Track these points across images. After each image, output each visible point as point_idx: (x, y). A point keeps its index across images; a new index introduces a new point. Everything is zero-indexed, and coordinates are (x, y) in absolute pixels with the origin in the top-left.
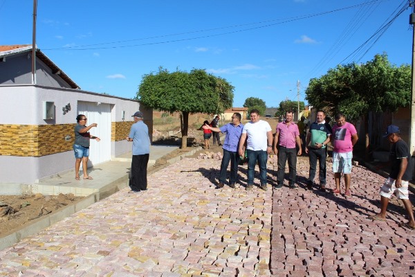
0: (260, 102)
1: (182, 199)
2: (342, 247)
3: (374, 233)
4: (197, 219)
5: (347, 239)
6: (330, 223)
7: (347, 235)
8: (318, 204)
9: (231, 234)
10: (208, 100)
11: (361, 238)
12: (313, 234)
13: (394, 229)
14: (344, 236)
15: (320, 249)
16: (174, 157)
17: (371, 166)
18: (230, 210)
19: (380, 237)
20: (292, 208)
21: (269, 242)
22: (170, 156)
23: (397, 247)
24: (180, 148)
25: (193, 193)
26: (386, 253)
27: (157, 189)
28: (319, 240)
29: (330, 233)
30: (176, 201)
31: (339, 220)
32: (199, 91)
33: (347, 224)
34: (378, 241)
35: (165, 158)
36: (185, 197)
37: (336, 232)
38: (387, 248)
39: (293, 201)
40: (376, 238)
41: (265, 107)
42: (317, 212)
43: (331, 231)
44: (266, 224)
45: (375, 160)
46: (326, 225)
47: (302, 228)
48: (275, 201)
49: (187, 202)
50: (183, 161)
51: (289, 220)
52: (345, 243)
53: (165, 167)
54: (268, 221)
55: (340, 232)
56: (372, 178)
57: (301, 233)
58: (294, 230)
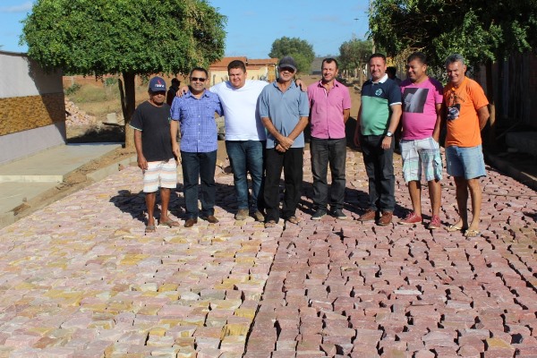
0: (301, 47)
1: (92, 255)
2: (397, 339)
3: (472, 305)
4: (106, 297)
5: (411, 322)
6: (385, 287)
7: (414, 311)
8: (370, 247)
9: (167, 327)
11: (443, 318)
12: (344, 314)
13: (514, 292)
14: (408, 314)
15: (347, 346)
16: (105, 165)
17: (501, 163)
18: (184, 271)
19: (482, 313)
20: (314, 259)
21: (244, 339)
22: (97, 164)
23: (512, 332)
24: (124, 146)
25: (118, 242)
26: (486, 347)
27: (47, 238)
28: (351, 326)
29: (378, 310)
30: (76, 261)
31: (406, 279)
32: (149, 28)
33: (419, 288)
34: (477, 320)
35: (84, 170)
36: (101, 250)
37: (392, 308)
38: (491, 335)
39: (319, 245)
40: (473, 313)
41: (313, 55)
42: (363, 267)
43: (381, 305)
44: (248, 298)
45: (510, 150)
46: (376, 292)
47: (321, 302)
48: (284, 244)
49: (100, 261)
50: (124, 173)
51: (301, 286)
52: (405, 329)
53: (82, 188)
54: (254, 291)
55: (401, 307)
56: (496, 186)
57: (319, 314)
58: (305, 309)
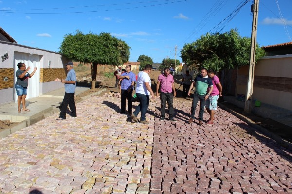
0: (148, 59)
1: (91, 125)
2: (200, 159)
3: (221, 150)
4: (101, 139)
5: (203, 154)
6: (193, 143)
7: (204, 151)
8: (185, 130)
9: (124, 150)
10: (112, 55)
11: (213, 153)
12: (181, 150)
13: (234, 147)
14: (202, 152)
15: (185, 160)
16: (86, 95)
18: (125, 133)
19: (225, 153)
20: (167, 132)
21: (151, 155)
22: (83, 94)
23: (235, 159)
24: (91, 89)
25: (99, 121)
26: (228, 163)
28: (185, 154)
29: (192, 150)
30: (86, 126)
31: (199, 141)
33: (204, 144)
34: (224, 155)
35: (79, 96)
36: (93, 124)
37: (196, 149)
38: (229, 159)
39: (168, 128)
40: (222, 153)
42: (184, 136)
43: (193, 148)
44: (149, 143)
46: (190, 144)
47: (173, 146)
48: (156, 127)
49: (94, 127)
50: (93, 98)
51: (165, 140)
52: (202, 156)
53: (79, 102)
54: (150, 141)
55: (199, 148)
57: (173, 149)
58: (168, 148)
